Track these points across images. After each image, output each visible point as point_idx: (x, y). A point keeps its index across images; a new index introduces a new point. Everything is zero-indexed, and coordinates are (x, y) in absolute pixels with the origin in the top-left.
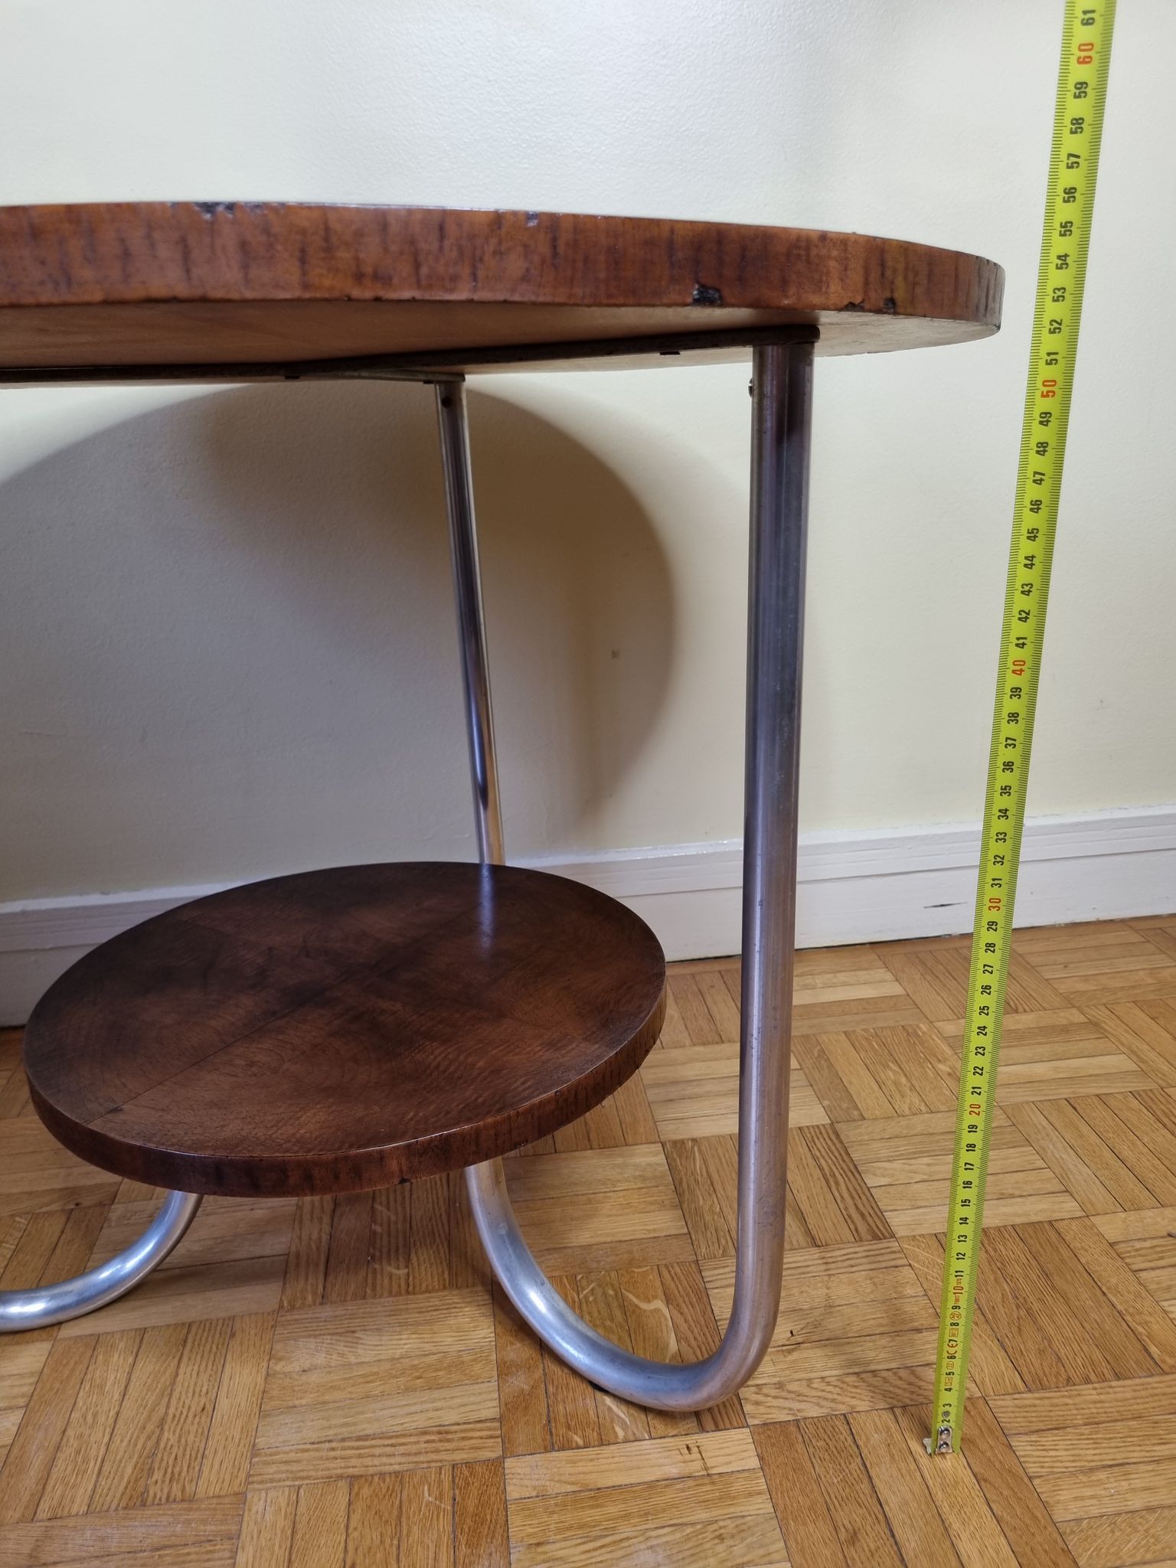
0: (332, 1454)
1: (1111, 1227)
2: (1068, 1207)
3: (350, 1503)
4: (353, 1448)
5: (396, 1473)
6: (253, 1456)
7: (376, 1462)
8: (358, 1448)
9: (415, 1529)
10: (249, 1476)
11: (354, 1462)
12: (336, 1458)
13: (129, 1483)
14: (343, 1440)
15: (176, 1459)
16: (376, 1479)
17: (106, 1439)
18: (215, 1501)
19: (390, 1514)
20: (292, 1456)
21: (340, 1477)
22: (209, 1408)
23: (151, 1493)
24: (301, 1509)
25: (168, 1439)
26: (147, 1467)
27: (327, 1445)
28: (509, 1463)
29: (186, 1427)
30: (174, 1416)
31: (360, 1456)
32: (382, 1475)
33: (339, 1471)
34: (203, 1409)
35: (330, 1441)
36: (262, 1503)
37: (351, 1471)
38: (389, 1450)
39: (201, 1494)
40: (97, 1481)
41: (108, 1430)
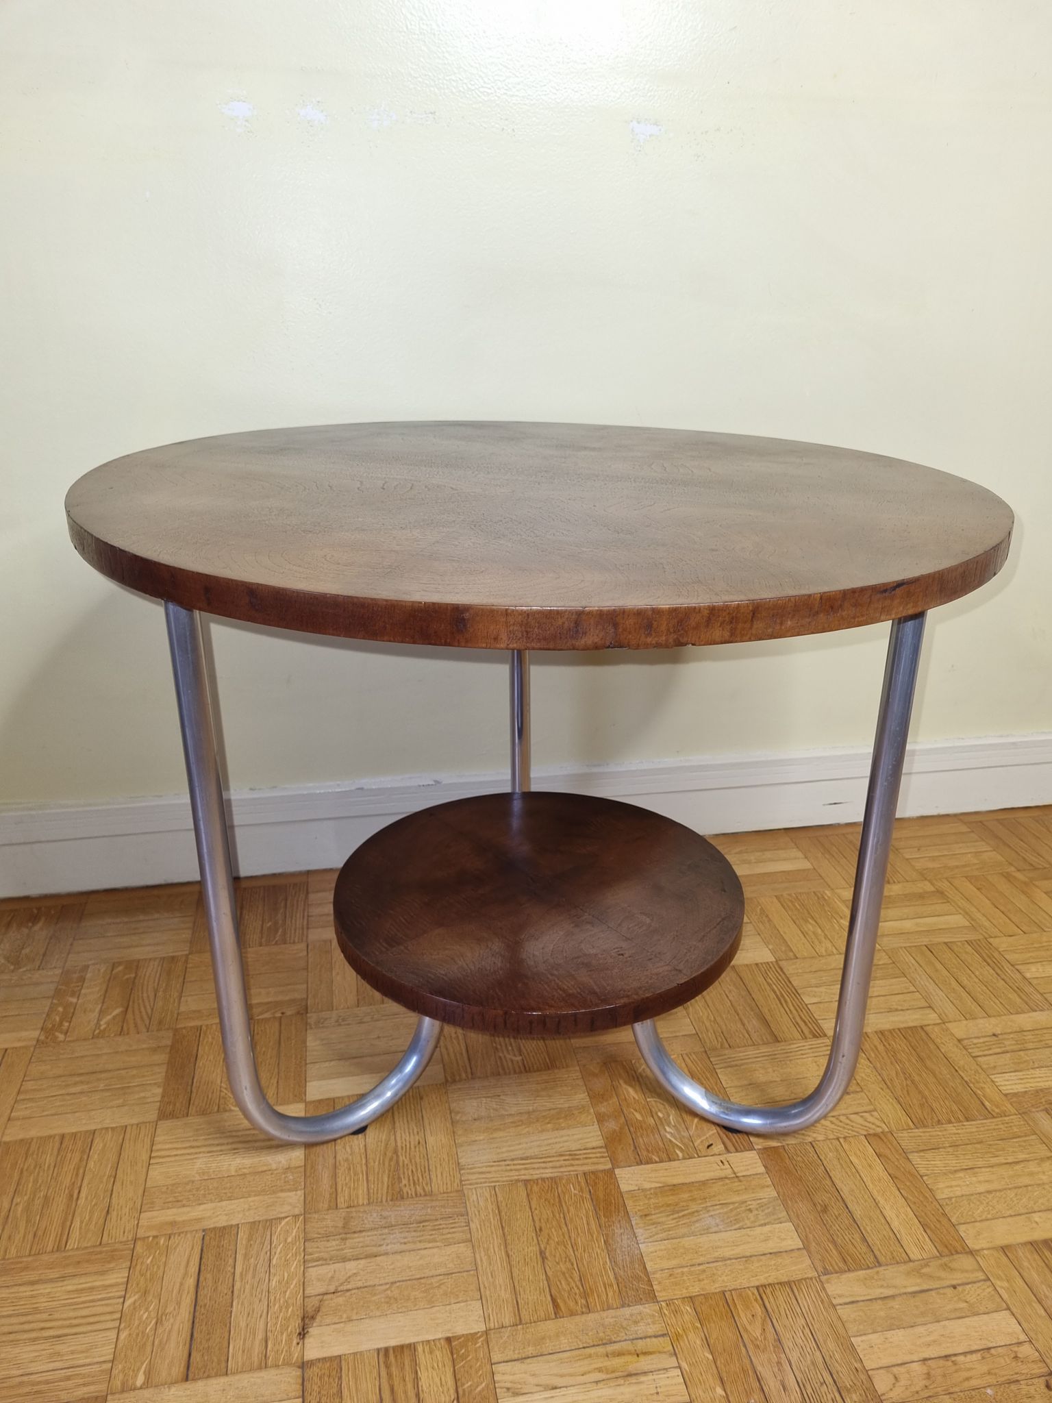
0: (508, 1168)
1: (960, 1029)
2: (932, 1017)
3: (528, 1195)
4: (520, 1164)
5: (551, 1178)
6: (460, 1170)
7: (538, 1172)
8: (523, 1164)
9: (572, 1209)
10: (461, 1181)
11: (523, 1172)
12: (511, 1170)
13: (388, 1186)
14: (513, 1160)
15: (412, 1171)
16: (540, 1181)
17: (364, 1161)
18: (445, 1195)
19: (554, 1200)
20: (484, 1169)
21: (518, 1181)
22: (422, 1142)
23: (405, 1191)
24: (500, 1198)
25: (403, 1161)
26: (396, 1177)
27: (503, 1163)
28: (617, 1171)
29: (412, 1154)
30: (402, 1147)
31: (526, 1169)
32: (543, 1179)
33: (516, 1178)
34: (419, 1143)
35: (505, 1161)
36: (475, 1195)
37: (523, 1177)
38: (543, 1165)
39: (435, 1189)
40: (368, 1186)
41: (363, 1156)
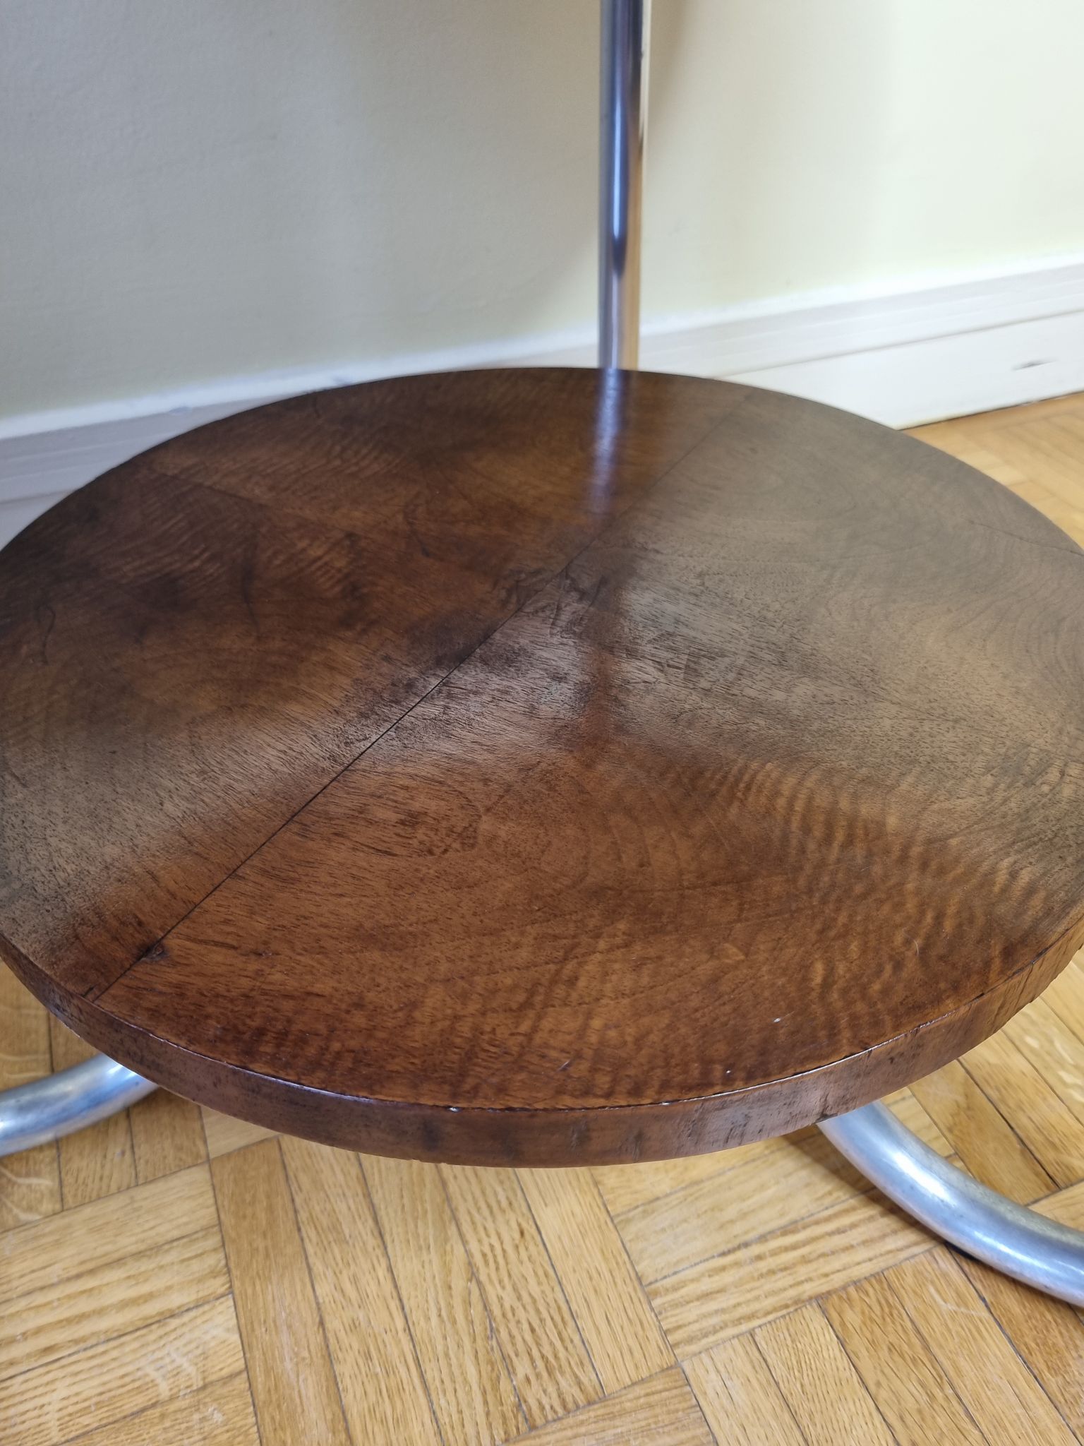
0: (763, 1266)
3: (842, 1342)
4: (787, 1249)
5: (878, 1276)
6: (649, 1296)
7: (836, 1263)
8: (794, 1247)
9: (962, 1362)
10: (664, 1334)
11: (803, 1272)
12: (772, 1272)
13: (484, 1393)
14: (763, 1238)
15: (533, 1330)
16: (852, 1290)
17: (399, 1322)
18: (639, 1391)
19: (910, 1345)
20: (707, 1283)
21: (799, 1302)
22: (530, 1229)
23: (532, 1403)
24: (779, 1369)
25: (500, 1299)
26: (497, 1355)
29: (515, 1272)
30: (484, 1255)
31: (805, 1260)
32: (856, 1283)
33: (792, 1293)
34: (522, 1233)
35: (746, 1245)
36: (713, 1373)
37: (809, 1289)
38: (838, 1241)
39: (612, 1386)
41: (392, 1308)
